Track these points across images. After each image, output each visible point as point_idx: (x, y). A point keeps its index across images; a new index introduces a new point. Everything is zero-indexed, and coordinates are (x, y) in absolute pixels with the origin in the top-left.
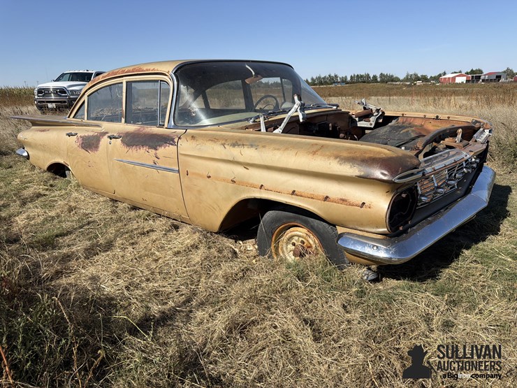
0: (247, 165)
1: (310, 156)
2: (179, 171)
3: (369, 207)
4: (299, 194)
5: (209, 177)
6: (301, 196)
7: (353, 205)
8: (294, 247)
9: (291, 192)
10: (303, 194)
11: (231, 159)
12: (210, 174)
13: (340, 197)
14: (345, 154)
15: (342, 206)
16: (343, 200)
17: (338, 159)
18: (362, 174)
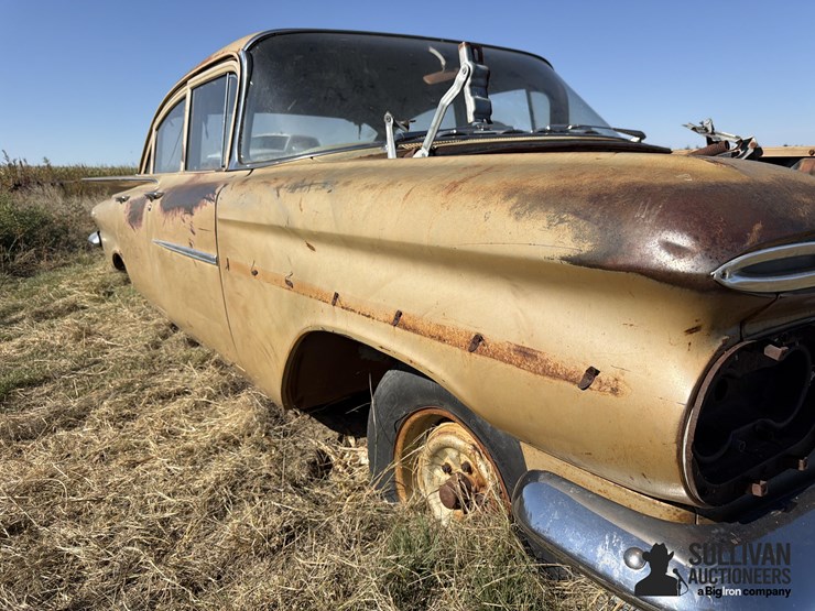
0: (312, 238)
1: (439, 199)
2: (217, 260)
3: (615, 391)
4: (410, 323)
5: (255, 273)
6: (415, 330)
7: (555, 376)
8: (448, 477)
9: (393, 317)
10: (419, 326)
11: (283, 223)
12: (256, 267)
13: (516, 339)
14: (542, 183)
15: (523, 375)
16: (525, 354)
17: (514, 200)
18: (586, 247)
